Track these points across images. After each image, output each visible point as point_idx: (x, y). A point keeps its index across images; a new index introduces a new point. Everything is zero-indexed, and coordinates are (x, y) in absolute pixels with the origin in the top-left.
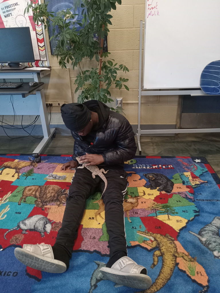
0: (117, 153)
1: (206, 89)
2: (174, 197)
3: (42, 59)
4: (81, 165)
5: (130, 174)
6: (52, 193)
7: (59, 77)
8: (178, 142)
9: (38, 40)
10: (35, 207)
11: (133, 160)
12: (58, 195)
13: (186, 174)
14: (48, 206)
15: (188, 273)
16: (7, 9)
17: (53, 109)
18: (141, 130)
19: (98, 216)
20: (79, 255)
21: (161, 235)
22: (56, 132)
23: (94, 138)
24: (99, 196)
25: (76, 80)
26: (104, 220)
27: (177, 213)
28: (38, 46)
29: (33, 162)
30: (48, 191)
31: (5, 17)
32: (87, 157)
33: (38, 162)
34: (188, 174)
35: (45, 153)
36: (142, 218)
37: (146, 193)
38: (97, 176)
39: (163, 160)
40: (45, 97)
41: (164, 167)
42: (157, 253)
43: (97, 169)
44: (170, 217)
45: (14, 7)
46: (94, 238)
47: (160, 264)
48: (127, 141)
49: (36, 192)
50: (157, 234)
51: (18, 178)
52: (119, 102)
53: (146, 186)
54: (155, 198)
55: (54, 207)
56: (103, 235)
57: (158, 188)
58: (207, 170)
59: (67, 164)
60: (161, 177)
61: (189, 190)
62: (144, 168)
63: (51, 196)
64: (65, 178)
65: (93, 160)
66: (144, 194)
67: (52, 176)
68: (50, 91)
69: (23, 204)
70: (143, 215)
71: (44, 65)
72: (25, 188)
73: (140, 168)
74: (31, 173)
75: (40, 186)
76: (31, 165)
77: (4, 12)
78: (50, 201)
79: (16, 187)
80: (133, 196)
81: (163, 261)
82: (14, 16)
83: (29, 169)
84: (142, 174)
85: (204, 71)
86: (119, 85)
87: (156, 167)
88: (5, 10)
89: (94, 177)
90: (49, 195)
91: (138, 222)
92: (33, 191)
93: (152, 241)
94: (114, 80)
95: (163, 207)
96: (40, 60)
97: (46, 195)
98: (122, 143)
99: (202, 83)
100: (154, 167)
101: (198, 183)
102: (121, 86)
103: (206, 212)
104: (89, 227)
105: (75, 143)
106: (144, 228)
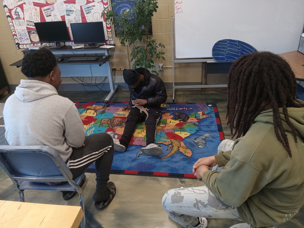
0: (155, 98)
1: (216, 59)
2: (187, 124)
3: (109, 39)
4: (134, 105)
5: (164, 113)
6: (117, 122)
7: (121, 51)
8: (201, 94)
9: (107, 28)
10: (108, 128)
11: (168, 105)
12: (121, 123)
13: (199, 113)
14: (115, 128)
15: (183, 153)
16: (88, 9)
17: (117, 72)
18: (175, 86)
19: (143, 132)
20: (132, 146)
21: (174, 139)
22: (118, 88)
23: (141, 89)
24: (144, 123)
25: (132, 54)
26: (145, 134)
27: (186, 131)
28: (107, 31)
29: (105, 106)
30: (115, 121)
31: (87, 14)
32: (137, 101)
33: (107, 106)
34: (200, 113)
35: (112, 101)
36: (166, 133)
37: (172, 122)
38: (143, 112)
39: (187, 105)
40: (111, 64)
41: (187, 109)
42: (171, 146)
43: (143, 108)
44: (182, 132)
45: (92, 8)
46: (140, 140)
47: (171, 150)
48: (161, 92)
49: (108, 122)
50: (173, 139)
51: (97, 115)
52: (161, 67)
53: (172, 119)
54: (176, 124)
55: (118, 128)
56: (144, 139)
57: (179, 120)
58: (213, 110)
59: (126, 107)
60: (183, 114)
61: (197, 120)
62: (174, 109)
63: (117, 123)
64: (125, 115)
65: (141, 102)
66: (170, 122)
67: (117, 114)
68: (115, 60)
69: (101, 127)
70: (167, 131)
71: (111, 43)
72: (102, 120)
73: (171, 109)
74: (104, 112)
75: (110, 119)
76: (104, 108)
77: (86, 11)
78: (116, 126)
79: (96, 119)
80: (164, 123)
81: (172, 149)
82: (92, 13)
83: (102, 110)
84: (171, 113)
85: (214, 47)
86: (158, 57)
87: (182, 109)
88: (87, 10)
89: (141, 112)
90: (115, 123)
91: (163, 134)
92: (106, 121)
93: (169, 142)
94: (155, 54)
95: (179, 128)
96: (108, 40)
97: (114, 123)
98: (158, 93)
99: (213, 54)
100: (180, 109)
101: (205, 117)
102: (159, 57)
103: (203, 131)
104: (137, 136)
105: (131, 94)
106: (166, 137)
